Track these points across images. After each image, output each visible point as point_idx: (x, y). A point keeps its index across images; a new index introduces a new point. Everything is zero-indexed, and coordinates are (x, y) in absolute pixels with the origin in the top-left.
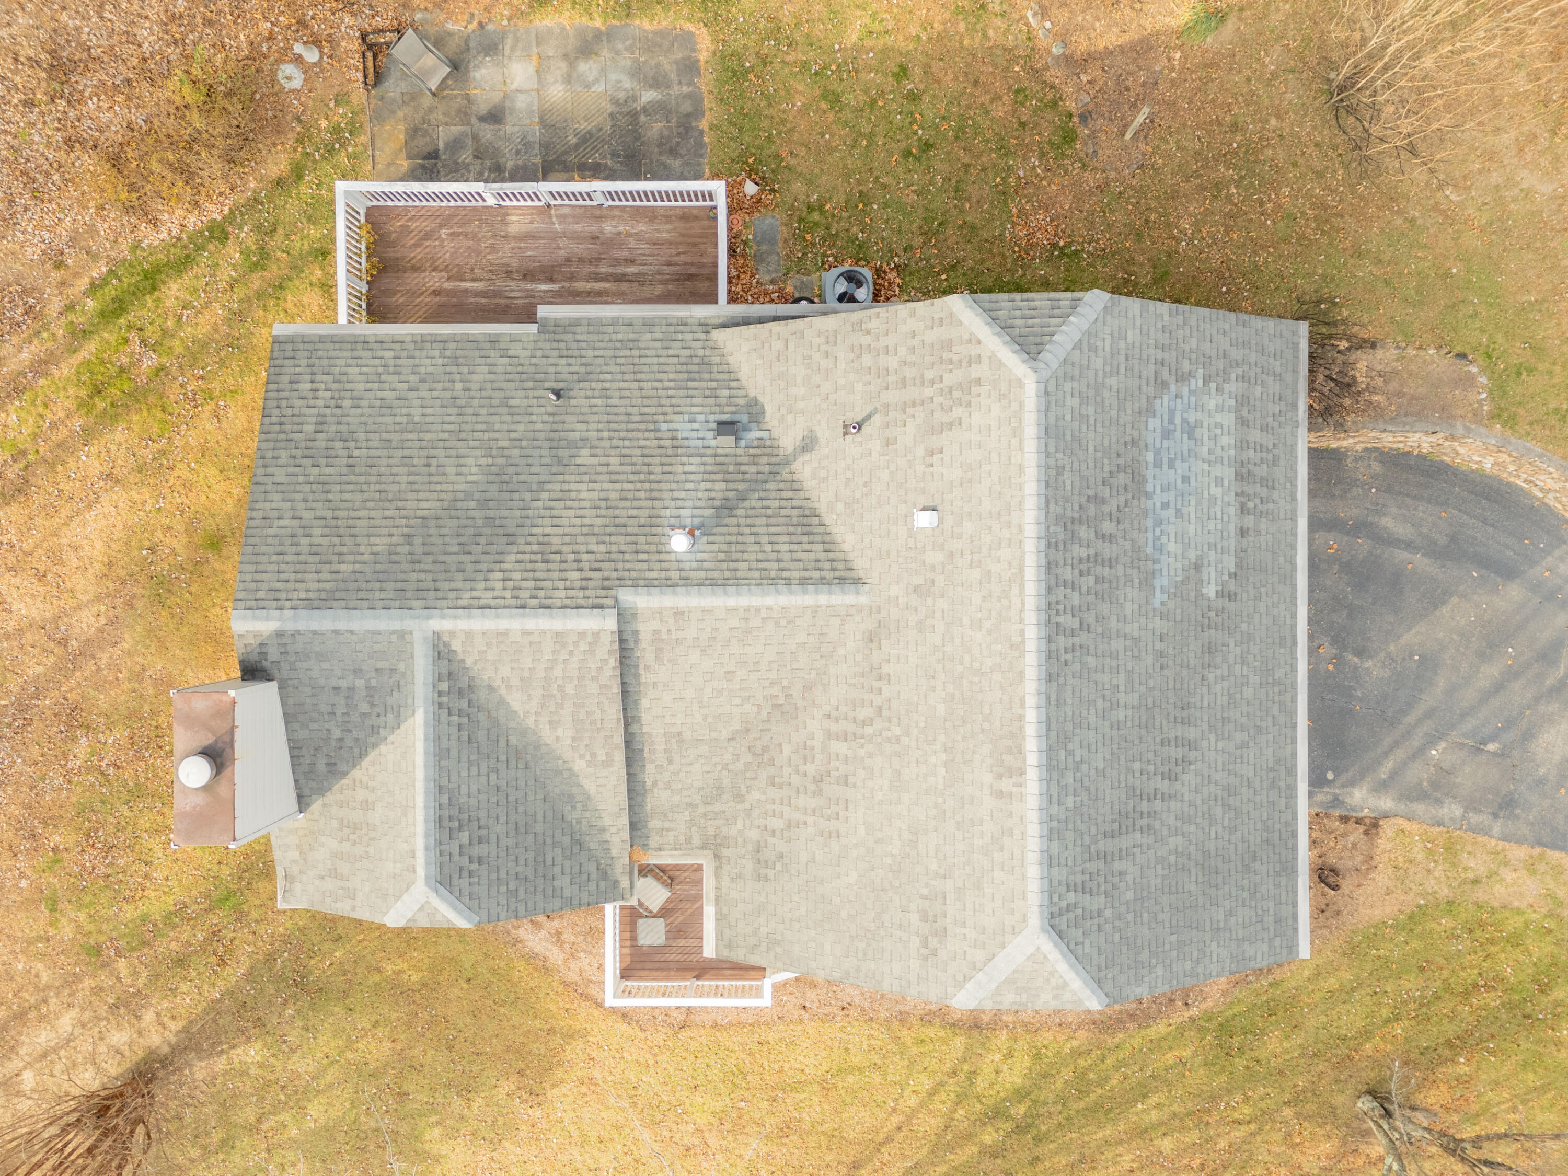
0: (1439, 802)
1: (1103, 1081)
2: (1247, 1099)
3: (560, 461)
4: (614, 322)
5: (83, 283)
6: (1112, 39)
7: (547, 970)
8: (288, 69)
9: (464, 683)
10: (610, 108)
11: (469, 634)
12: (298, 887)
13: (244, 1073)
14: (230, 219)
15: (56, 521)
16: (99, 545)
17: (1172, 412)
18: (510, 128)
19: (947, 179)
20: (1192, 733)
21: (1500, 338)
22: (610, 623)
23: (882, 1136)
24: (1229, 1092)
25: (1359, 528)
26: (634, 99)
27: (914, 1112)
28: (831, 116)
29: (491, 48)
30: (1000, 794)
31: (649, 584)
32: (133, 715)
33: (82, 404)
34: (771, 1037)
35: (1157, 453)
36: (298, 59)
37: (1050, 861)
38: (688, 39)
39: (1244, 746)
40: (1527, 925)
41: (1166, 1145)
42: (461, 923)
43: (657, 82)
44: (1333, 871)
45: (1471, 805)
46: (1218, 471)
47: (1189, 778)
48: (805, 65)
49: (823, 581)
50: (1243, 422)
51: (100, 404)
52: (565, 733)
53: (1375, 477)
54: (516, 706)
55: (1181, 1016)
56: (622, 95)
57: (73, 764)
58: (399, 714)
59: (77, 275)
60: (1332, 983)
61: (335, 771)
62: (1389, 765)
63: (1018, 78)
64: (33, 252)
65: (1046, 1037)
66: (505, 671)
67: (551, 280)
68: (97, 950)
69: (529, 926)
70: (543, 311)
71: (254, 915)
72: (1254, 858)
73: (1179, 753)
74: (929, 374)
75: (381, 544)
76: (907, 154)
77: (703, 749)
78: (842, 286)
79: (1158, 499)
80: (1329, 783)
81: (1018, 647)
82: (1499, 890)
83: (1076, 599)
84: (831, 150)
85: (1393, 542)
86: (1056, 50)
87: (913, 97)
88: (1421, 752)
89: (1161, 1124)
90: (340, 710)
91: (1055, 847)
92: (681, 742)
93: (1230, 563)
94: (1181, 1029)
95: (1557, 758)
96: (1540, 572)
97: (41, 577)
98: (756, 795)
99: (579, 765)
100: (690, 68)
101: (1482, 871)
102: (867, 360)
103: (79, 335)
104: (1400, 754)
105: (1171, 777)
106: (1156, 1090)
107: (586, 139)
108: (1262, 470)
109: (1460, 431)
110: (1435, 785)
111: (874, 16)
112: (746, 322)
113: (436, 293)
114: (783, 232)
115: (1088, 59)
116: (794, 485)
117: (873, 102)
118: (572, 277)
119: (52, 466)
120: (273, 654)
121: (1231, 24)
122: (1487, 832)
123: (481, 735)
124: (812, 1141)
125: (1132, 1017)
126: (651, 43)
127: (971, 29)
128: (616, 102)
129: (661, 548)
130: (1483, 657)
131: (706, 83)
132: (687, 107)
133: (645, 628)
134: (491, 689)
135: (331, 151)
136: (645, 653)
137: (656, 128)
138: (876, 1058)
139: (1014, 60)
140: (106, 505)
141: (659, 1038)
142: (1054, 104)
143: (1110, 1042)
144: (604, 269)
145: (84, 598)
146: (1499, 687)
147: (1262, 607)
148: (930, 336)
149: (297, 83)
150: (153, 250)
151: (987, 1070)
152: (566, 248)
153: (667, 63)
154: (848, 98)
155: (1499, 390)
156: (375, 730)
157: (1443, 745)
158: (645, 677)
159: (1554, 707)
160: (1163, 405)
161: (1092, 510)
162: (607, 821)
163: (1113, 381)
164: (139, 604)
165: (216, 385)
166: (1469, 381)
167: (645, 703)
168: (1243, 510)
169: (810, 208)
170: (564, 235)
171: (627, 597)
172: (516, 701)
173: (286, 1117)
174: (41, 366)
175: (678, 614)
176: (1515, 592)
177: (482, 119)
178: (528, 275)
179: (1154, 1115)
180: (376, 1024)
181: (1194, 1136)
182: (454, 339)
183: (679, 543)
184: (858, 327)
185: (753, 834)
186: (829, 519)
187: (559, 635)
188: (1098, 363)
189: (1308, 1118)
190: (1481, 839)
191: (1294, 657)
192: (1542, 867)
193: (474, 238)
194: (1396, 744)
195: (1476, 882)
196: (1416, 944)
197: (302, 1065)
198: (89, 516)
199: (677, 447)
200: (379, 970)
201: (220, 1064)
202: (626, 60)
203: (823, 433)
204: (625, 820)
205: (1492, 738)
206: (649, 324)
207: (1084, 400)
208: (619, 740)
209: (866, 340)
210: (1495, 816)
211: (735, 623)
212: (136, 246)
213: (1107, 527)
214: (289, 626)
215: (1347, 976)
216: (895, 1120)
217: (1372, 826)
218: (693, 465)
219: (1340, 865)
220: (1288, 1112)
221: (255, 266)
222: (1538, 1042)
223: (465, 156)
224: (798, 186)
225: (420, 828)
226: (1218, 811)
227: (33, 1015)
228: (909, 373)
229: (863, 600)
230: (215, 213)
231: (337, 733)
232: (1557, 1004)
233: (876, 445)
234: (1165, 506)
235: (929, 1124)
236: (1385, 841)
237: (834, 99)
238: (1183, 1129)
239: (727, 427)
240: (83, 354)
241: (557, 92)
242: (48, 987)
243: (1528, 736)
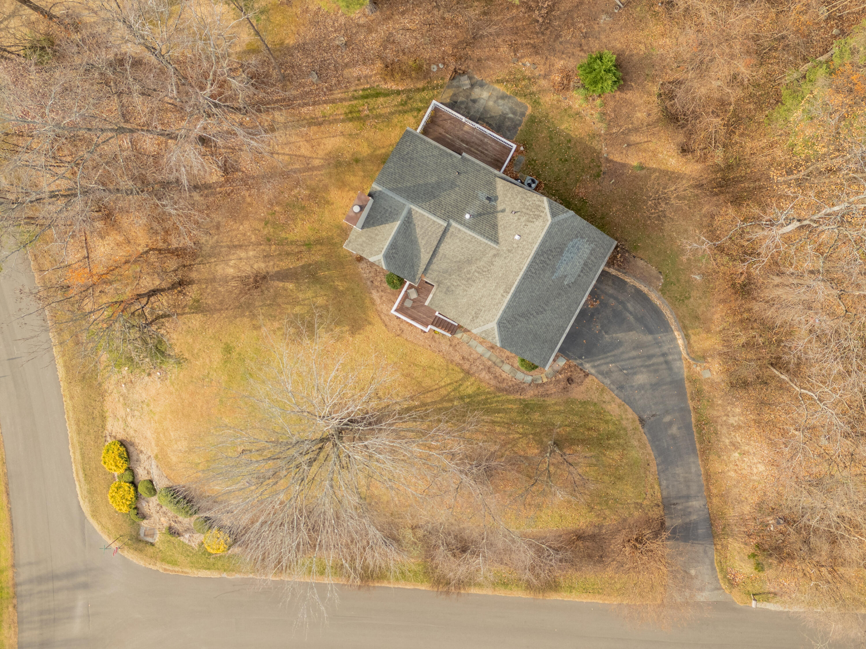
0: (605, 378)
1: (491, 403)
2: (523, 428)
3: (452, 187)
4: (477, 164)
5: (362, 87)
6: (618, 160)
7: (374, 304)
8: (435, 66)
9: (410, 221)
10: (501, 113)
11: (417, 212)
12: (351, 244)
13: (286, 290)
14: (403, 91)
15: (324, 136)
16: (330, 147)
17: (576, 243)
18: (476, 105)
19: (566, 170)
20: (546, 308)
21: (671, 273)
22: (445, 225)
23: (430, 390)
24: (520, 423)
25: (622, 303)
26: (507, 114)
27: (442, 387)
28: (548, 142)
29: (482, 85)
30: (502, 296)
31: (457, 221)
32: (313, 190)
33: (346, 113)
34: (418, 349)
35: (569, 249)
36: (438, 66)
37: (505, 312)
38: (526, 108)
39: (556, 318)
40: (612, 419)
41: (498, 429)
42: (384, 268)
43: (514, 113)
44: (572, 380)
45: (613, 383)
46: (580, 260)
47: (541, 316)
48: (549, 128)
49: (491, 239)
50: (591, 254)
51: (350, 116)
52: (424, 242)
53: (631, 292)
54: (417, 231)
55: (518, 396)
56: (505, 112)
57: (293, 193)
58: (394, 220)
59: (361, 84)
60: (558, 408)
61: (373, 225)
62: (598, 362)
63: (594, 156)
64: (355, 75)
65: (483, 384)
66: (419, 223)
67: (467, 145)
68: (269, 240)
69: (376, 291)
70: (464, 154)
71: (313, 252)
72: (546, 342)
73: (542, 310)
74: (533, 210)
75: (409, 184)
76: (561, 160)
77: (449, 261)
78: (530, 182)
79: (564, 258)
80: (582, 359)
81: (521, 269)
82: (609, 407)
83: (537, 267)
84: (544, 149)
85: (627, 310)
86: (605, 155)
87: (569, 148)
88: (607, 363)
89: (499, 422)
90: (382, 213)
91: (507, 310)
92: (445, 257)
93: (573, 280)
94: (516, 400)
95: (639, 383)
96: (658, 336)
97: (313, 147)
98: (454, 276)
99: (422, 250)
100: (523, 114)
101: (607, 400)
102: (523, 201)
103: (355, 98)
104: (602, 361)
105: (537, 314)
106: (502, 413)
107: (492, 117)
108: (591, 266)
109: (651, 289)
110: (607, 373)
111: (570, 125)
112: (504, 179)
113: (440, 134)
114: (524, 162)
115: (610, 161)
116: (496, 218)
117: (560, 144)
118: (472, 147)
119: (330, 124)
120: (377, 195)
121: (644, 171)
122: (613, 391)
123: (408, 233)
124: (413, 381)
125: (506, 391)
126: (517, 104)
127: (589, 140)
128: (503, 113)
129: (463, 215)
130: (634, 349)
131: (525, 119)
132: (518, 122)
133: (451, 229)
134: (414, 225)
135: (434, 89)
136: (448, 235)
137: (508, 123)
138: (440, 368)
139: (596, 152)
140: (337, 139)
141: (391, 335)
142: (599, 167)
143: (498, 394)
144: (480, 149)
145: (319, 157)
146: (634, 358)
147: (575, 293)
148: (537, 203)
149: (435, 70)
150: (382, 88)
151: (465, 386)
152: (474, 139)
153: (519, 110)
154: (555, 141)
155: (665, 285)
156: (387, 221)
157: (614, 365)
158: (446, 240)
159: (644, 370)
160: (575, 241)
161: (549, 252)
162: (421, 265)
163: (567, 230)
164: (331, 165)
165: (378, 126)
166: (659, 279)
167: (442, 245)
168: (582, 271)
169: (533, 160)
170: (475, 136)
171: (451, 221)
172: (418, 230)
173: (289, 306)
174: (342, 100)
175: (459, 230)
176: (650, 337)
177: (471, 100)
178: (462, 141)
179: (499, 419)
180: (325, 295)
181: (505, 430)
182: (443, 150)
183: (467, 216)
184: (525, 193)
185: (449, 284)
186: (499, 228)
187: (434, 221)
188: (565, 225)
189: (535, 441)
190: (611, 392)
191: (577, 308)
192: (622, 408)
193: (455, 126)
194: (603, 358)
195: (604, 402)
196: (582, 409)
197: (301, 296)
198: (332, 139)
199: (476, 197)
200: (334, 282)
201: (281, 284)
202: (510, 105)
203: (507, 210)
204: (425, 267)
205: (626, 369)
206: (484, 169)
207: (559, 231)
208: (433, 249)
209: (525, 197)
210: (617, 388)
211: (469, 238)
212: (378, 86)
213: (551, 257)
214: (383, 191)
215: (562, 408)
216: (436, 387)
217: (587, 375)
218: (478, 203)
219: (574, 380)
220: (531, 436)
221: (402, 105)
222: (600, 452)
223: (463, 106)
224: (533, 154)
225: (387, 244)
226: (544, 327)
227: (244, 247)
228: (530, 208)
229: (497, 247)
230: (400, 88)
231: (379, 217)
232: (609, 444)
233: (516, 218)
234: (565, 260)
235: (443, 392)
236: (588, 380)
237: (551, 139)
238: (504, 427)
239: (489, 199)
240: (353, 102)
241: (491, 103)
242: (252, 243)
243: (635, 374)
